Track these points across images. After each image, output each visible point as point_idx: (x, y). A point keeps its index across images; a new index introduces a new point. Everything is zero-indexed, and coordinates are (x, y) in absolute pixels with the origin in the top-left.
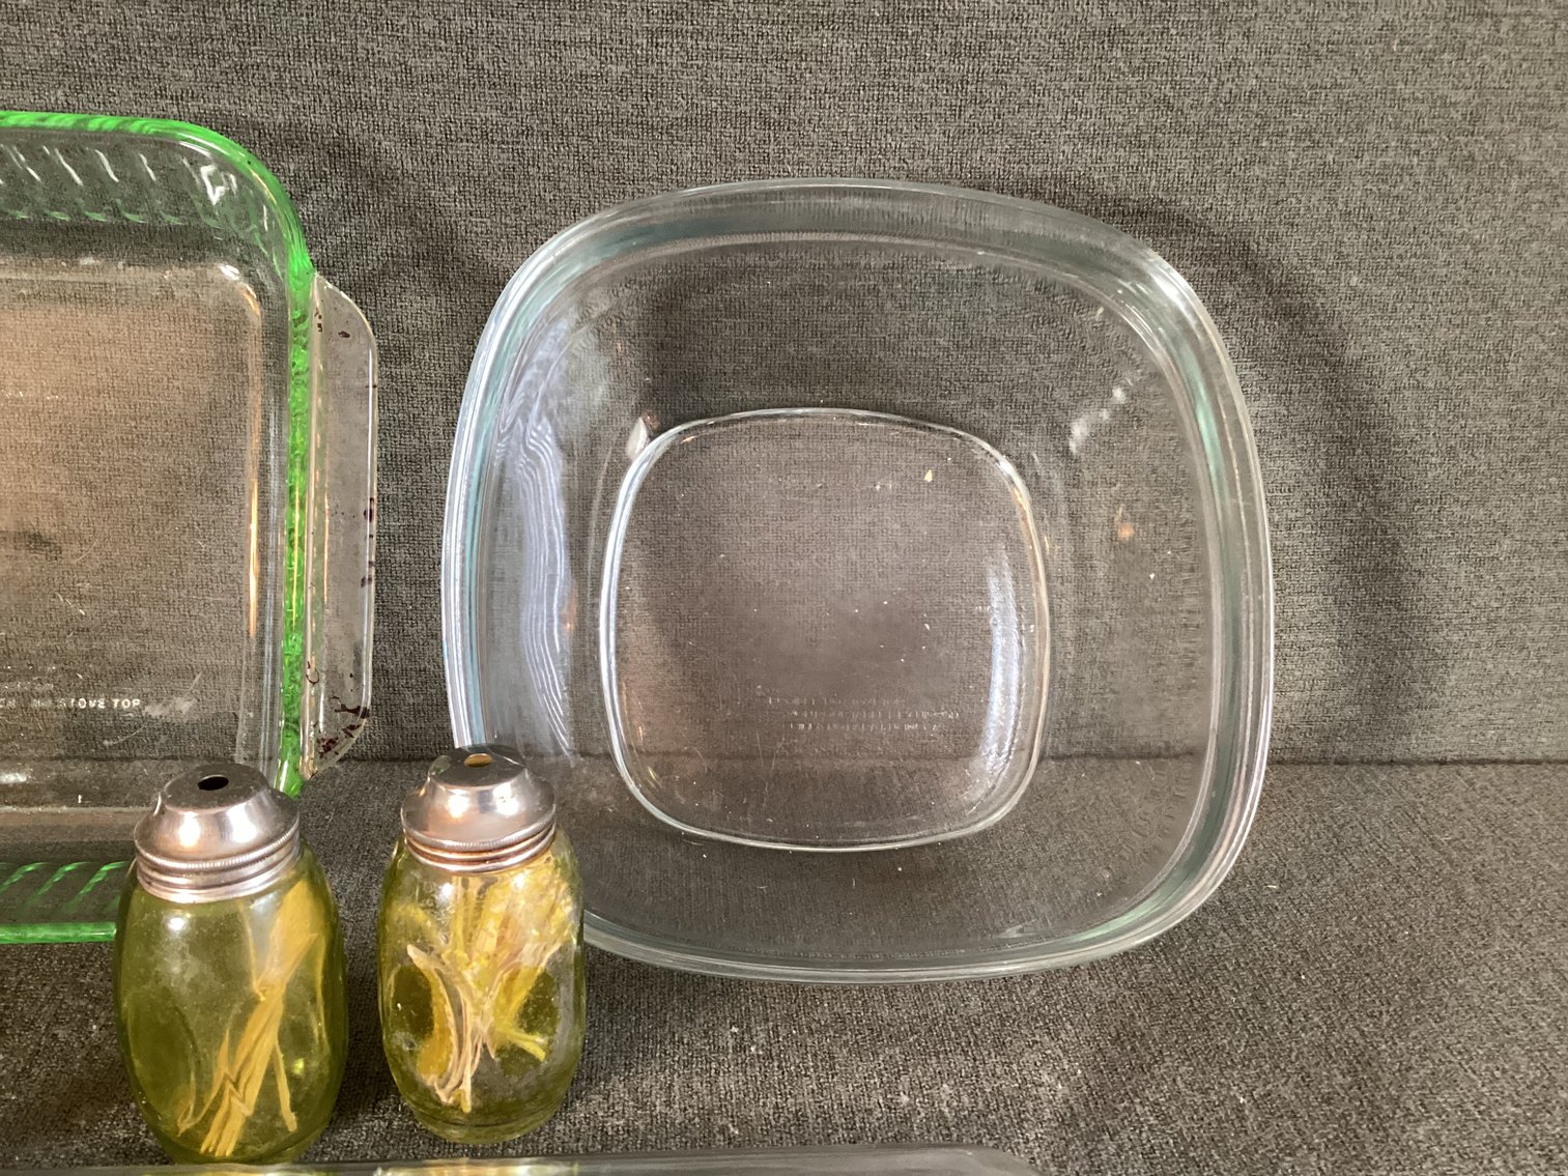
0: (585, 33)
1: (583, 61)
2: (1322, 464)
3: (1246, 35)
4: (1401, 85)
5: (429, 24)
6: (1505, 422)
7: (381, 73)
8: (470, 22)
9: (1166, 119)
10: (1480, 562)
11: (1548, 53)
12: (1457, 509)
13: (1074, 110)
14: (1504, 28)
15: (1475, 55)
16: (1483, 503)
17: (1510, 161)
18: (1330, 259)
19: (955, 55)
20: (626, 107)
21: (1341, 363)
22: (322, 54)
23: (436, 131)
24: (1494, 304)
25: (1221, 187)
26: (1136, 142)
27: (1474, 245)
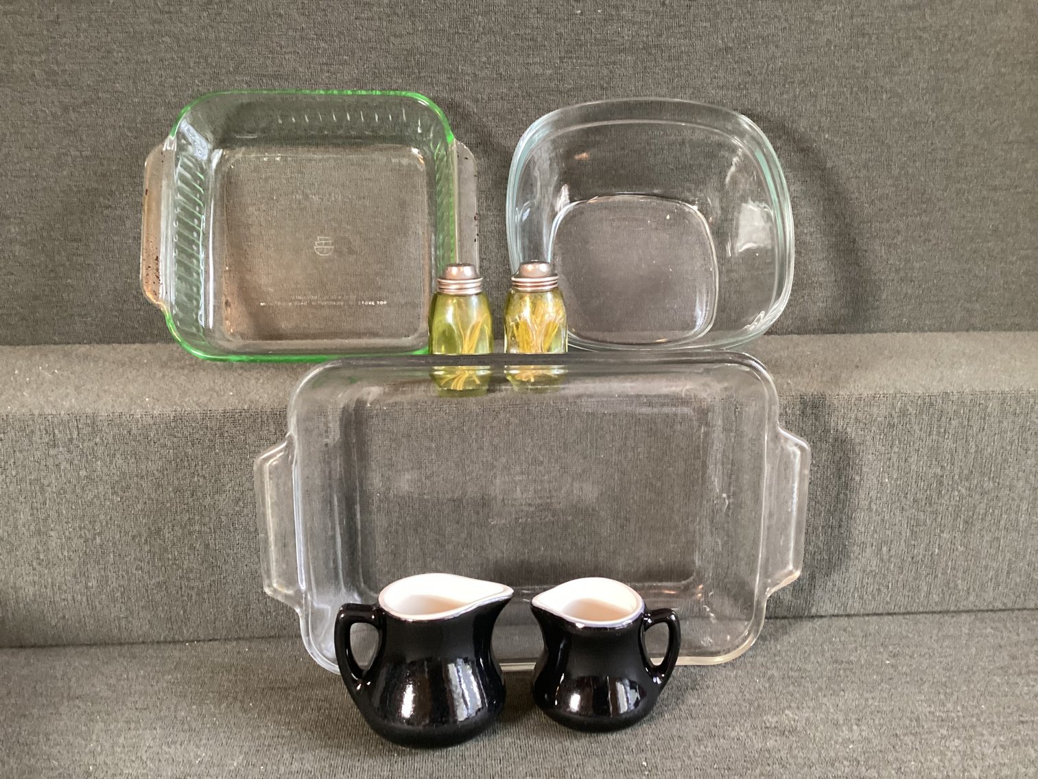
0: (537, 60)
1: (537, 70)
2: (822, 209)
3: (777, 47)
4: (836, 62)
5: (484, 59)
6: (894, 189)
7: (467, 78)
8: (498, 58)
9: (749, 79)
10: (890, 246)
11: (891, 47)
12: (878, 224)
13: (715, 78)
14: (873, 39)
15: (863, 49)
16: (888, 221)
17: (882, 87)
18: (816, 128)
19: (670, 60)
20: (552, 85)
21: (825, 169)
22: (446, 71)
23: (486, 98)
24: (883, 143)
25: (772, 103)
26: (738, 88)
27: (872, 121)
